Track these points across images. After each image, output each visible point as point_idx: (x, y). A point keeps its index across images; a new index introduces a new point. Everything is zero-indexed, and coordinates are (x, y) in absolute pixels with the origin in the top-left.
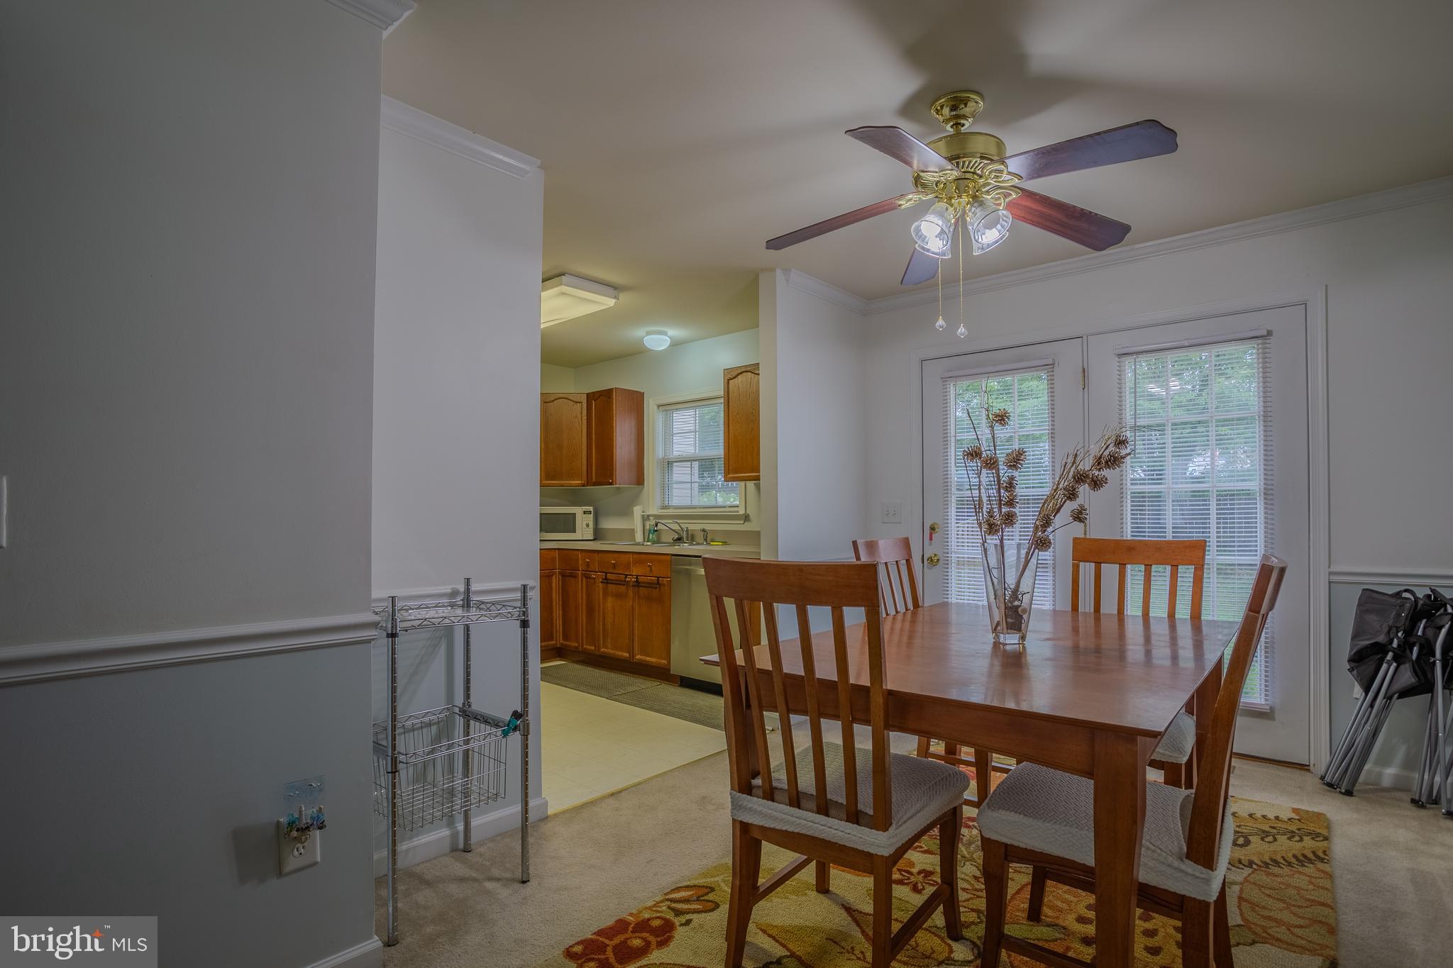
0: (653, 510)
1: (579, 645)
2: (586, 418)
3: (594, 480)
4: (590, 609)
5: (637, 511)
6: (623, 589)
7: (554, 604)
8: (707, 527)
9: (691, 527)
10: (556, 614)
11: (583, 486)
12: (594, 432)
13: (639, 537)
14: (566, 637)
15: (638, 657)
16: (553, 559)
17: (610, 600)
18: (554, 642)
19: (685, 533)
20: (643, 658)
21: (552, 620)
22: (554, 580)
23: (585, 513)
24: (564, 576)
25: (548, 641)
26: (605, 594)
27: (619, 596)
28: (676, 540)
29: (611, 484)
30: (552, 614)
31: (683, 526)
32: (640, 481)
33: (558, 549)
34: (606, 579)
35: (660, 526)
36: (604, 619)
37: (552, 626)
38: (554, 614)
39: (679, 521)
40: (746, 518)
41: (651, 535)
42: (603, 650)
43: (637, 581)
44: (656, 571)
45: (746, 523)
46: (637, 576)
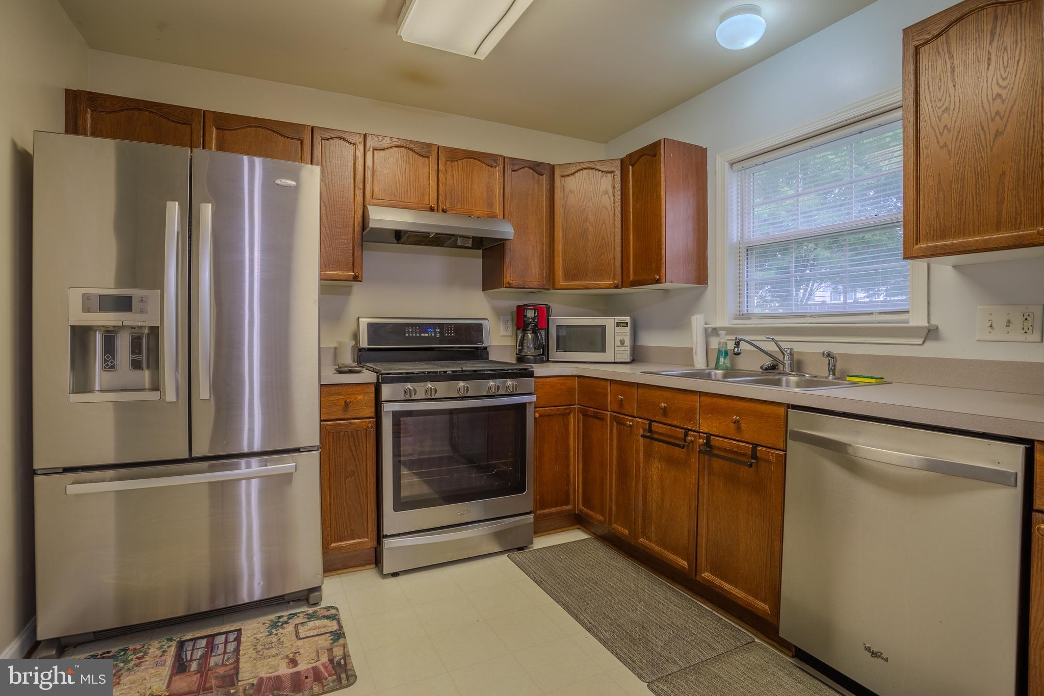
0: (723, 320)
1: (605, 519)
2: (619, 192)
3: (631, 278)
4: (624, 473)
5: (698, 322)
6: (679, 453)
7: (572, 453)
8: (835, 349)
9: (798, 348)
10: (574, 467)
11: (616, 287)
12: (631, 210)
13: (700, 363)
14: (587, 501)
15: (707, 575)
16: (571, 391)
17: (656, 468)
18: (569, 507)
19: (787, 357)
20: (717, 581)
21: (568, 476)
22: (572, 420)
23: (618, 324)
24: (585, 415)
25: (562, 505)
26: (648, 454)
27: (671, 461)
28: (766, 369)
29: (658, 281)
30: (568, 467)
31: (784, 345)
32: (701, 276)
33: (579, 377)
34: (650, 430)
35: (744, 346)
36: (645, 493)
37: (568, 485)
38: (571, 467)
39: (777, 338)
40: (931, 333)
41: (722, 360)
42: (642, 540)
43: (708, 444)
44: (751, 431)
45: (928, 344)
46: (709, 436)
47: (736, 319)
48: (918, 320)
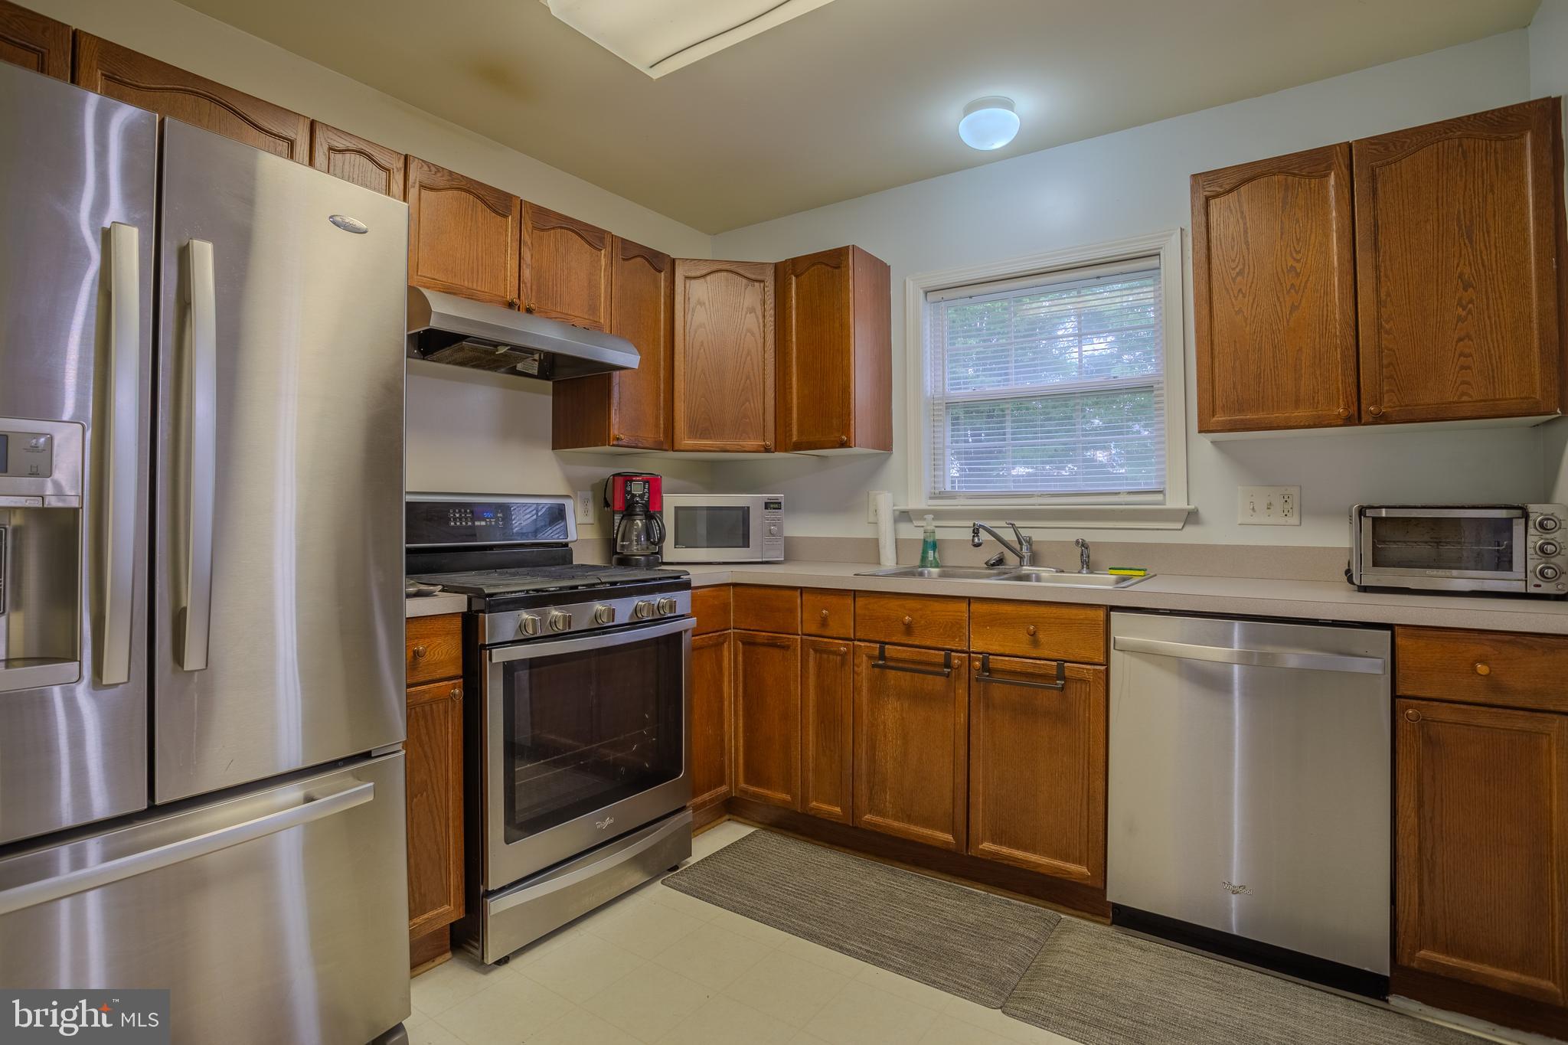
0: (916, 502)
1: (794, 797)
2: (772, 312)
3: (795, 439)
4: (829, 721)
5: (885, 503)
6: (936, 683)
7: (726, 703)
8: (1089, 537)
9: (1037, 536)
10: (730, 726)
11: (767, 450)
12: (794, 340)
13: (889, 560)
14: (754, 775)
15: (987, 846)
16: (725, 608)
17: (891, 712)
18: (724, 789)
19: (1024, 548)
20: (1005, 850)
21: (723, 740)
22: (726, 653)
23: (767, 506)
24: (749, 643)
25: (715, 787)
26: (878, 691)
27: (919, 697)
28: (993, 565)
29: (844, 445)
30: (722, 727)
31: (1024, 533)
32: (884, 443)
33: (735, 585)
34: (882, 656)
35: (984, 536)
36: (873, 748)
37: (722, 755)
38: (726, 726)
39: (1018, 524)
40: (1191, 517)
41: (931, 553)
42: (868, 817)
43: (985, 666)
44: (1053, 645)
45: (1189, 529)
46: (986, 656)
47: (931, 498)
48: (1176, 501)
